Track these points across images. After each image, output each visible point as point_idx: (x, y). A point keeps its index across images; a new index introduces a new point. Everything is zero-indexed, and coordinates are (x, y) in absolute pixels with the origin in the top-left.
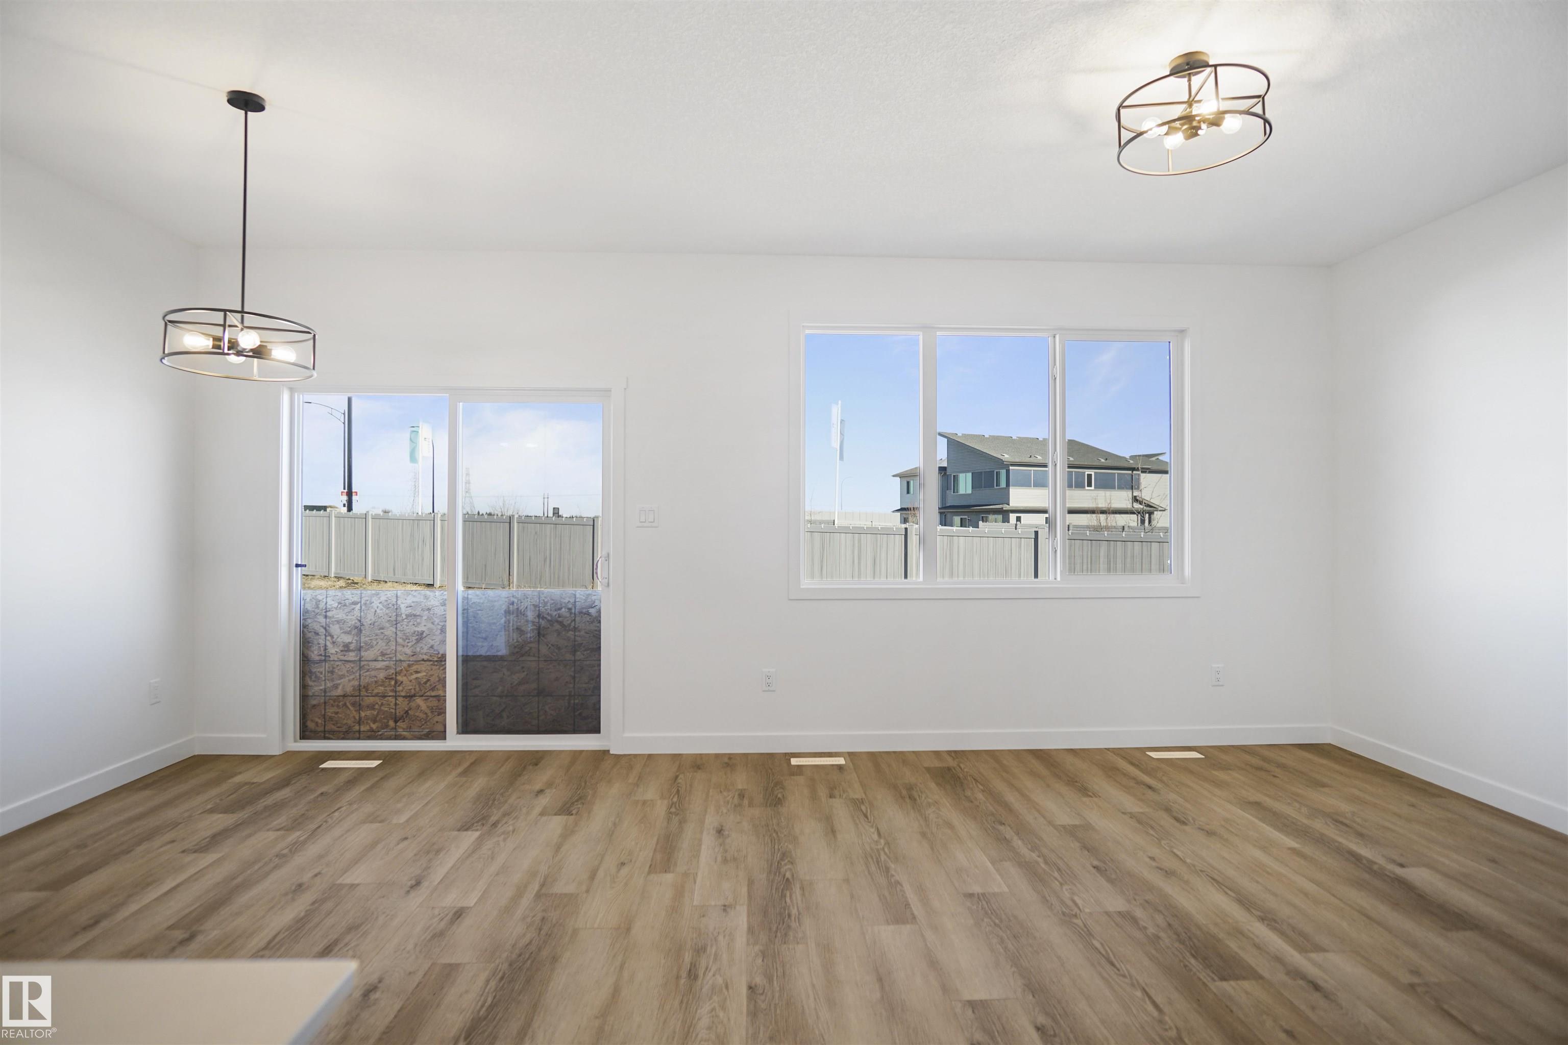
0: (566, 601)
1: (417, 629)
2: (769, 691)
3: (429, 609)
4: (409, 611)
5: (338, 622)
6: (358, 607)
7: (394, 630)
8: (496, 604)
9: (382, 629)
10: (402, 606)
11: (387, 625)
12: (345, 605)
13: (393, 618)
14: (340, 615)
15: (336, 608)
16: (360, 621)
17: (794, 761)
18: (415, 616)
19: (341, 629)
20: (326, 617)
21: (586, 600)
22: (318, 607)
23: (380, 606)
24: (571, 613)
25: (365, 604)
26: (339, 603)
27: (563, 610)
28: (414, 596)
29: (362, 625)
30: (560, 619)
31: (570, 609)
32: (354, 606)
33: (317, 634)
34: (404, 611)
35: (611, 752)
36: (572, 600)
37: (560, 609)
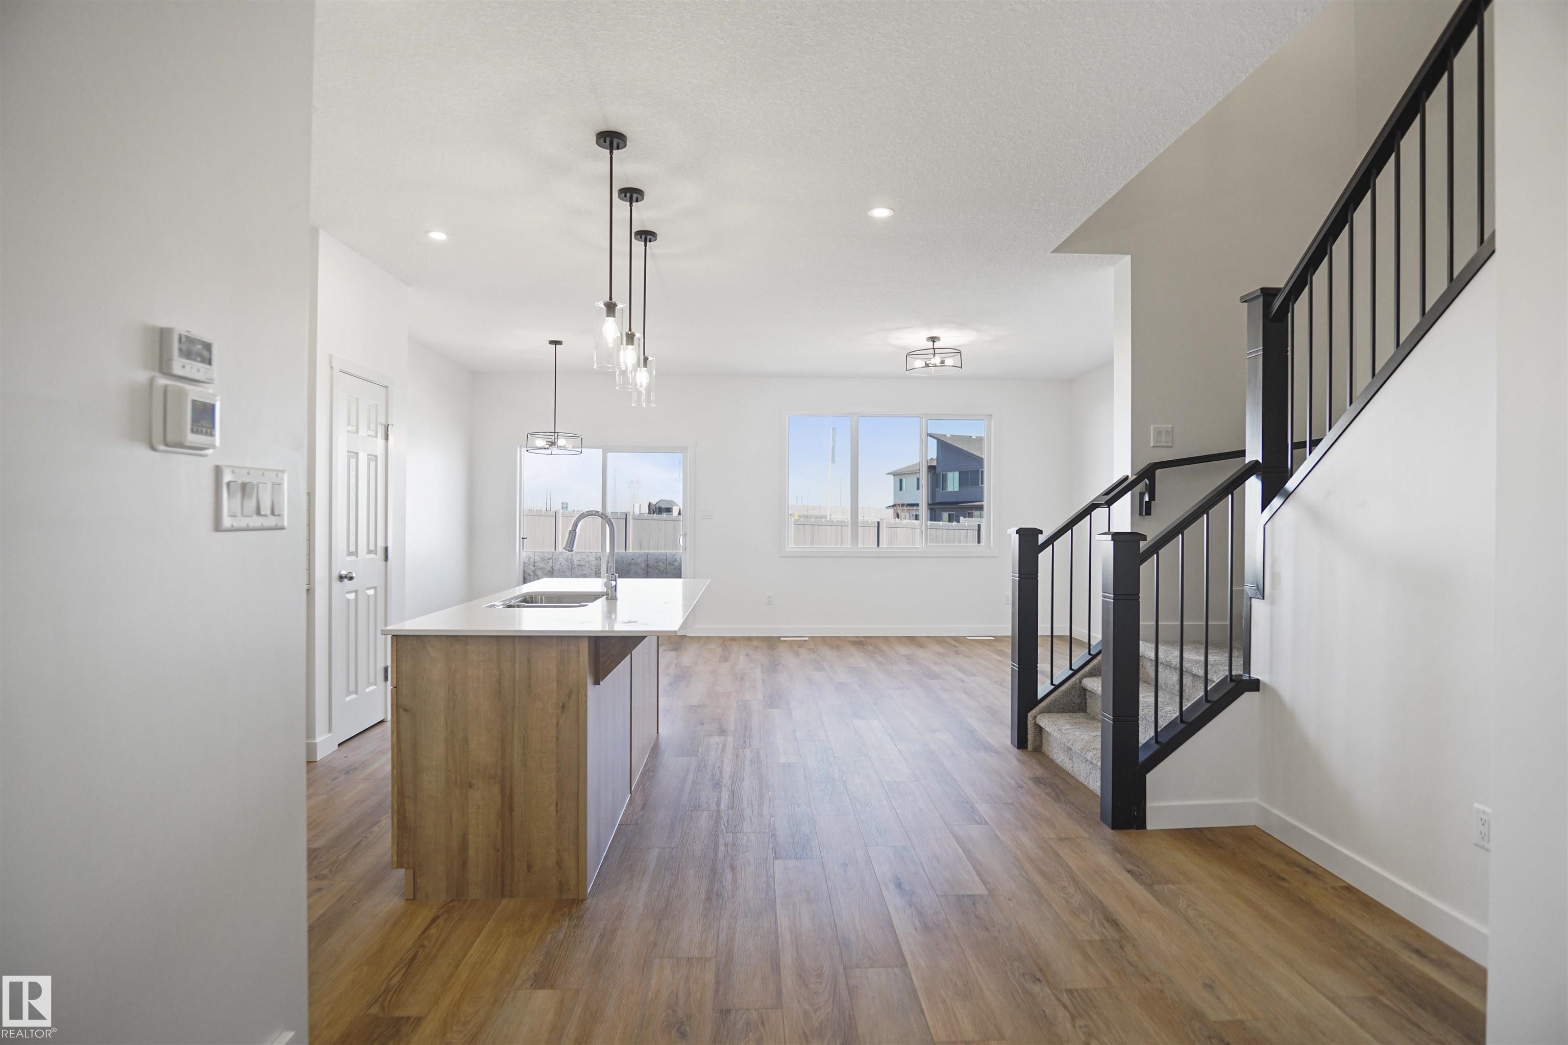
0: (662, 558)
1: (582, 572)
2: (770, 604)
3: (589, 562)
4: (578, 563)
5: (541, 569)
6: (551, 561)
7: (571, 573)
8: (624, 559)
9: (564, 572)
10: (575, 560)
11: (567, 570)
12: (544, 560)
13: (570, 567)
14: (542, 565)
15: (540, 561)
16: (552, 568)
17: (782, 639)
18: (582, 565)
19: (542, 572)
20: (534, 566)
21: (672, 557)
22: (530, 561)
23: (563, 560)
24: (664, 564)
25: (555, 559)
26: (542, 559)
27: (660, 563)
28: (581, 555)
29: (553, 570)
30: (658, 568)
31: (664, 562)
32: (549, 560)
33: (529, 575)
34: (576, 563)
35: (688, 635)
36: (665, 558)
37: (658, 562)
